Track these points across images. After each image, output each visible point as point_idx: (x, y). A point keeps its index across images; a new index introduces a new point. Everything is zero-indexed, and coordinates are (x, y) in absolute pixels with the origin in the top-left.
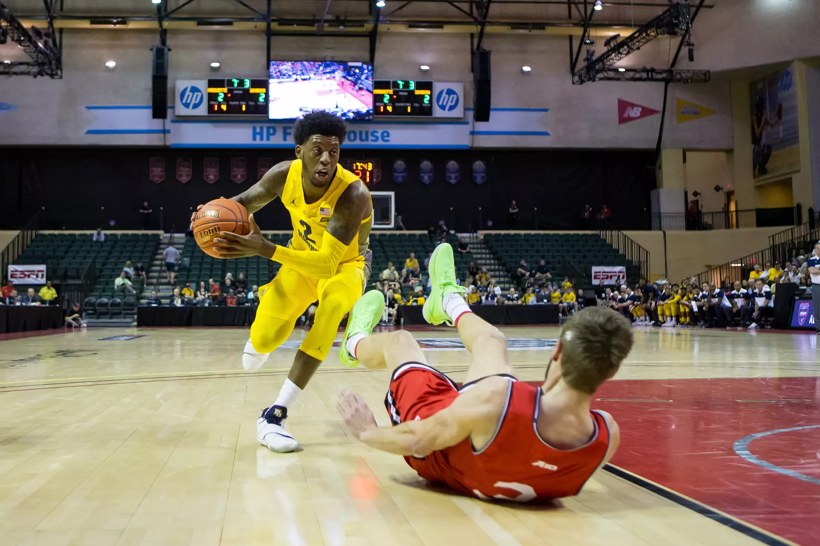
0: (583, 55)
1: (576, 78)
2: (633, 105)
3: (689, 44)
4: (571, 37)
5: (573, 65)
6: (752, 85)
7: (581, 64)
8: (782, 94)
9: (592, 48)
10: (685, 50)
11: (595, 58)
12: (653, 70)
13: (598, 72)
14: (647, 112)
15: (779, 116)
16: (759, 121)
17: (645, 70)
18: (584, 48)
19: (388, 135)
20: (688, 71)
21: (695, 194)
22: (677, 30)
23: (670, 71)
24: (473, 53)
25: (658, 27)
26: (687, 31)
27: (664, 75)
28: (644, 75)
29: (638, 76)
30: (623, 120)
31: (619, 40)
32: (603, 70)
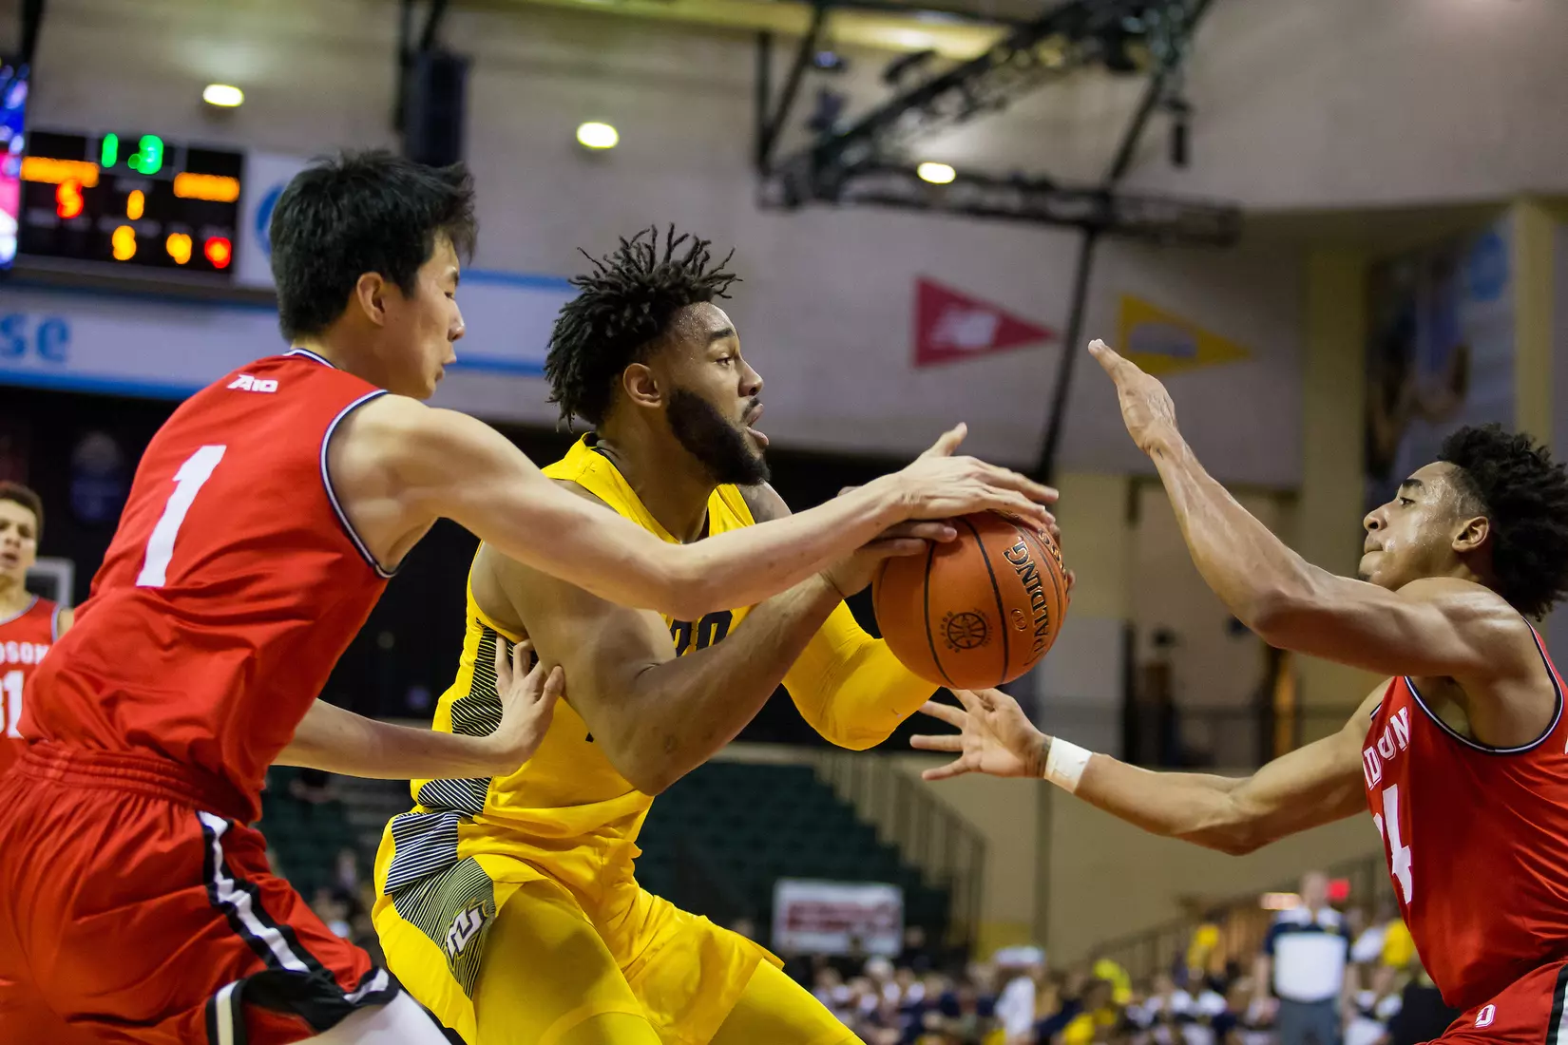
0: (804, 108)
1: (774, 189)
2: (966, 304)
3: (1179, 107)
4: (764, 40)
5: (766, 138)
6: (1378, 274)
7: (795, 139)
8: (1471, 313)
9: (840, 85)
10: (1159, 126)
11: (846, 121)
12: (1044, 186)
13: (853, 172)
14: (1013, 333)
15: (1459, 383)
16: (1391, 397)
17: (1017, 182)
18: (812, 81)
19: (64, 336)
20: (1164, 201)
21: (1163, 639)
22: (1135, 52)
23: (1102, 196)
24: (406, 59)
25: (1075, 35)
26: (1172, 60)
27: (1081, 208)
28: (1013, 200)
29: (991, 199)
30: (930, 353)
31: (935, 69)
32: (872, 166)
